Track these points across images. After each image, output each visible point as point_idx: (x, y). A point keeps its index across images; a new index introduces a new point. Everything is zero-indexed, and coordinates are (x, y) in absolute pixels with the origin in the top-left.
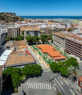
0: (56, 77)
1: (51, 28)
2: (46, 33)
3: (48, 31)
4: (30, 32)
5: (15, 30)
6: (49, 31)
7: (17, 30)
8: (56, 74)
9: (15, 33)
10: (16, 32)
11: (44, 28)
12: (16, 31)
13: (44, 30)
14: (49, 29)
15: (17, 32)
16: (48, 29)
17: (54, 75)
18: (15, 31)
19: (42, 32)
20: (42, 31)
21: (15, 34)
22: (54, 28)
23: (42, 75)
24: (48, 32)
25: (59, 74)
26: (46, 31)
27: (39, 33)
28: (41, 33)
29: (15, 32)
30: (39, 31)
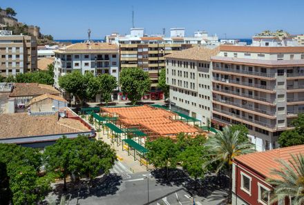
0: (169, 194)
1: (161, 45)
2: (142, 66)
3: (151, 55)
4: (77, 57)
5: (18, 48)
6: (156, 55)
7: (26, 49)
8: (170, 187)
9: (18, 63)
10: (22, 57)
11: (133, 42)
12: (21, 50)
13: (132, 49)
14: (154, 45)
15: (26, 56)
16: (150, 46)
17: (160, 189)
18: (14, 50)
19: (127, 62)
20: (126, 56)
21: (14, 65)
22: (175, 41)
23: (117, 192)
24: (152, 62)
25: (181, 187)
26: (140, 57)
27: (114, 64)
28: (121, 62)
29: (18, 56)
30: (114, 56)
